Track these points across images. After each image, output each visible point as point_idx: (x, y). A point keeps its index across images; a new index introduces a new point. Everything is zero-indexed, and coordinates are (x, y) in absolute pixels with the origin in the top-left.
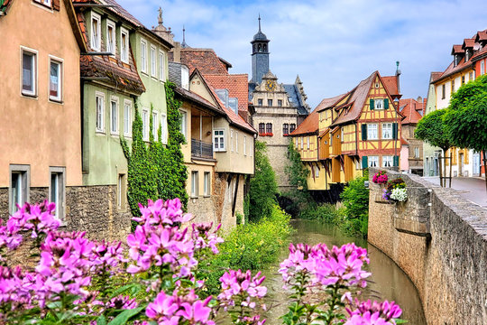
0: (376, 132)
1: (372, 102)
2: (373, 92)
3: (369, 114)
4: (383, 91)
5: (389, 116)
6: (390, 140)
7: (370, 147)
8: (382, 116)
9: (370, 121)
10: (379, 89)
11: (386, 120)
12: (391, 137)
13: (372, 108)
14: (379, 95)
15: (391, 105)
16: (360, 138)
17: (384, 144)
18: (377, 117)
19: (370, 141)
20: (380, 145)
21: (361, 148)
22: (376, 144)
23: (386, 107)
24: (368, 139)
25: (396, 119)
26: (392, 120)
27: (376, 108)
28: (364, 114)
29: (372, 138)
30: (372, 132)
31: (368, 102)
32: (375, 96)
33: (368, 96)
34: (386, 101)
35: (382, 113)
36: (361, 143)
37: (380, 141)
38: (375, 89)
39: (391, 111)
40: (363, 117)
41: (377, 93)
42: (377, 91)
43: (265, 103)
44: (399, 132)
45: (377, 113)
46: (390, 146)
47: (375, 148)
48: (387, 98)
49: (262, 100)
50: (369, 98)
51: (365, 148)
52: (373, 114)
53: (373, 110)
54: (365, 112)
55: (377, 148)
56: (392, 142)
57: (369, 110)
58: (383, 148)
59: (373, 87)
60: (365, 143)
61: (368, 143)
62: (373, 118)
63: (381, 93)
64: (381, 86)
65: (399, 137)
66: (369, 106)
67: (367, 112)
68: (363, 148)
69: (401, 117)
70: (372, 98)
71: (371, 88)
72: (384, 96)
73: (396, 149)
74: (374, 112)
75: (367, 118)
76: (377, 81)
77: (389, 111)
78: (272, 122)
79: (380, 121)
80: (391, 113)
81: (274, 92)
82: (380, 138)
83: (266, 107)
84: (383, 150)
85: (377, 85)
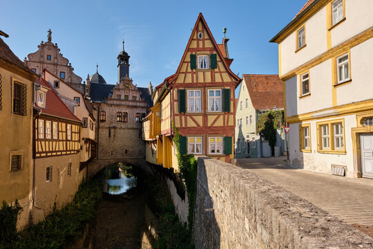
0: (200, 103)
1: (193, 58)
2: (194, 45)
3: (189, 76)
4: (208, 44)
5: (218, 79)
6: (219, 114)
7: (191, 124)
8: (209, 80)
9: (192, 86)
10: (204, 40)
11: (213, 84)
12: (220, 110)
13: (194, 66)
14: (204, 49)
15: (220, 64)
16: (176, 111)
17: (211, 119)
18: (201, 80)
20: (205, 121)
21: (177, 125)
22: (200, 120)
23: (214, 65)
24: (188, 110)
25: (227, 84)
26: (222, 84)
27: (199, 67)
28: (182, 76)
29: (194, 111)
30: (193, 100)
31: (188, 59)
32: (198, 49)
33: (188, 49)
34: (213, 58)
35: (208, 75)
36: (177, 118)
37: (205, 115)
38: (198, 40)
39: (220, 72)
40: (180, 80)
41: (201, 46)
42: (201, 43)
43: (123, 97)
44: (232, 102)
45: (201, 75)
46: (220, 123)
47: (198, 125)
48: (215, 53)
49: (120, 95)
50: (189, 53)
51: (184, 126)
52: (195, 75)
53: (194, 70)
54: (183, 73)
55: (201, 125)
56: (222, 116)
57: (189, 70)
58: (209, 125)
59: (195, 37)
60: (183, 117)
61: (188, 117)
62: (195, 82)
63: (206, 46)
64: (206, 37)
65: (232, 110)
66: (189, 64)
67: (186, 73)
68: (181, 124)
69: (234, 80)
70: (194, 53)
71: (191, 39)
72: (210, 50)
73: (228, 126)
74: (196, 73)
75: (186, 82)
76: (200, 28)
77: (217, 72)
78: (127, 111)
79: (204, 86)
80: (221, 75)
81: (130, 90)
82: (205, 111)
83: (123, 100)
84: (210, 127)
85: (200, 35)
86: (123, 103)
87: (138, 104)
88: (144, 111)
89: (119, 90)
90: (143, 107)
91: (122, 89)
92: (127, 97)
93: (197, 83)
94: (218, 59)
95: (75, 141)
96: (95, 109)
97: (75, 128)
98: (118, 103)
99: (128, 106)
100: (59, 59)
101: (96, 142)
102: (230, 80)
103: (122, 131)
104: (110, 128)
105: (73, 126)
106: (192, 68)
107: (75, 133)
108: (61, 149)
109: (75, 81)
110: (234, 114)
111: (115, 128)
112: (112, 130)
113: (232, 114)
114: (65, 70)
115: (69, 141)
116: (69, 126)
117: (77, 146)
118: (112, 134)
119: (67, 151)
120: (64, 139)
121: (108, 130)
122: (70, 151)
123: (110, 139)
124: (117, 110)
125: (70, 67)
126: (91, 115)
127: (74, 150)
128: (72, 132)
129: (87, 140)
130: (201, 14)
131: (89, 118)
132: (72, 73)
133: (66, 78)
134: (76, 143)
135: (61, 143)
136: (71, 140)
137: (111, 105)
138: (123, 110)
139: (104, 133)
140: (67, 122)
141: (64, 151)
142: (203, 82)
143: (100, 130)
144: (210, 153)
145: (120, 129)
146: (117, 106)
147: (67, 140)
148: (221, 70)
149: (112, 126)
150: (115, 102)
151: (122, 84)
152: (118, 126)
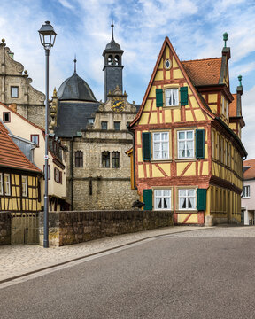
0: (168, 148)
1: (160, 93)
2: (160, 76)
4: (178, 74)
5: (189, 117)
6: (190, 161)
7: (157, 174)
8: (177, 119)
9: (156, 127)
10: (172, 69)
11: (183, 125)
12: (193, 155)
13: (160, 104)
14: (172, 81)
15: (192, 99)
16: (140, 159)
17: (180, 167)
18: (168, 120)
19: (157, 163)
20: (174, 170)
21: (141, 175)
22: (167, 168)
23: (185, 101)
24: (154, 158)
25: (201, 124)
26: (194, 124)
27: (167, 104)
28: (146, 116)
29: (160, 157)
30: (161, 144)
31: (153, 94)
32: (164, 82)
33: (153, 82)
34: (184, 92)
35: (177, 112)
36: (140, 168)
37: (173, 163)
38: (165, 70)
39: (192, 109)
40: (144, 121)
41: (168, 77)
42: (168, 73)
43: (110, 126)
44: (207, 146)
45: (167, 112)
46: (191, 172)
47: (164, 173)
48: (185, 85)
49: (106, 122)
50: (155, 87)
51: (148, 176)
52: (161, 114)
53: (161, 108)
54: (147, 112)
55: (169, 175)
56: (194, 164)
57: (154, 108)
58: (178, 174)
59: (161, 67)
60: (147, 166)
61: (154, 166)
62: (161, 122)
63: (174, 77)
64: (175, 65)
65: (207, 156)
66: (155, 101)
67: (151, 112)
68: (146, 175)
69: (209, 118)
70: (160, 87)
71: (157, 70)
72: (181, 81)
73: (201, 176)
74: (163, 111)
75: (150, 123)
76: (168, 55)
77: (188, 109)
78: (119, 150)
79: (172, 127)
80: (193, 113)
81: (122, 113)
82: (173, 157)
83: (111, 131)
84: (179, 178)
85: (168, 64)
86: (111, 136)
89: (104, 113)
91: (110, 112)
92: (117, 124)
93: (163, 124)
94: (190, 92)
95: (32, 199)
97: (32, 181)
98: (103, 136)
99: (121, 142)
100: (8, 64)
101: (69, 201)
102: (204, 119)
103: (110, 183)
104: (90, 180)
105: (30, 178)
106: (158, 106)
107: (32, 187)
108: (15, 208)
109: (35, 100)
111: (99, 179)
112: (95, 183)
113: (206, 160)
114: (19, 82)
115: (25, 198)
116: (24, 178)
117: (35, 206)
118: (95, 188)
119: (22, 211)
120: (19, 195)
121: (87, 183)
122: (26, 211)
123: (91, 198)
124: (103, 148)
125: (26, 77)
126: (58, 161)
127: (32, 211)
128: (28, 187)
129: (54, 200)
130: (167, 38)
132: (28, 87)
133: (20, 96)
134: (34, 201)
135: (14, 200)
136: (27, 198)
137: (92, 141)
138: (112, 148)
139: (81, 188)
140: (21, 172)
141: (18, 211)
142: (171, 122)
143: (75, 183)
144: (180, 209)
145: (107, 180)
146: (101, 141)
147: (21, 197)
148: (193, 107)
149: (94, 176)
150: (97, 135)
151: (109, 103)
152: (104, 176)
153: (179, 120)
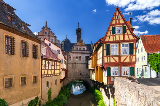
0: (117, 51)
1: (114, 29)
2: (114, 22)
3: (111, 37)
4: (122, 21)
5: (127, 38)
6: (127, 56)
7: (112, 61)
8: (121, 39)
9: (113, 42)
10: (119, 20)
11: (124, 41)
12: (128, 53)
14: (119, 24)
15: (128, 31)
16: (105, 55)
17: (123, 59)
20: (120, 59)
21: (106, 62)
22: (117, 59)
23: (124, 31)
25: (132, 41)
26: (129, 41)
27: (116, 32)
28: (108, 38)
29: (114, 54)
30: (114, 49)
31: (111, 29)
32: (116, 24)
33: (111, 25)
34: (124, 28)
35: (121, 36)
36: (106, 58)
37: (120, 57)
39: (128, 35)
40: (107, 40)
41: (118, 22)
42: (117, 21)
43: (79, 49)
44: (134, 50)
45: (117, 36)
46: (128, 60)
47: (116, 61)
48: (125, 25)
49: (77, 48)
50: (112, 26)
51: (109, 62)
52: (114, 37)
53: (114, 35)
54: (108, 36)
55: (118, 61)
56: (129, 57)
57: (112, 34)
59: (115, 18)
60: (108, 58)
61: (111, 58)
62: (114, 40)
63: (120, 22)
64: (121, 18)
65: (134, 54)
66: (112, 32)
67: (110, 36)
68: (108, 61)
69: (136, 39)
70: (114, 26)
71: (113, 20)
72: (123, 24)
73: (132, 62)
74: (115, 36)
75: (110, 40)
76: (117, 14)
77: (126, 35)
78: (81, 55)
79: (119, 42)
81: (82, 45)
82: (120, 54)
83: (79, 50)
84: (122, 62)
85: (117, 17)
86: (79, 52)
87: (86, 52)
88: (89, 55)
89: (77, 45)
90: (88, 53)
91: (78, 45)
92: (80, 48)
93: (115, 41)
94: (127, 28)
95: (58, 70)
96: (66, 55)
97: (58, 64)
98: (76, 52)
100: (50, 33)
101: (67, 70)
102: (133, 39)
104: (73, 63)
105: (57, 63)
106: (113, 33)
107: (58, 66)
108: (52, 73)
109: (57, 42)
110: (135, 55)
111: (75, 63)
112: (74, 64)
113: (134, 55)
114: (53, 38)
115: (56, 69)
116: (55, 63)
117: (59, 72)
118: (74, 66)
119: (55, 74)
120: (54, 69)
121: (72, 64)
122: (56, 74)
123: (73, 69)
124: (76, 55)
125: (55, 36)
126: (65, 58)
127: (58, 74)
128: (57, 66)
129: (63, 69)
130: (118, 7)
131: (64, 59)
132: (56, 39)
133: (53, 41)
134: (59, 70)
135: (52, 70)
136: (57, 69)
137: (73, 53)
138: (79, 55)
139: (70, 66)
140: (55, 61)
141: (53, 74)
142: (119, 40)
143: (68, 64)
144: (123, 75)
145: (78, 64)
146: (76, 53)
147: (55, 69)
148: (128, 34)
149: (74, 62)
150: (75, 51)
151: (78, 43)
152: (77, 62)
153: (122, 39)
